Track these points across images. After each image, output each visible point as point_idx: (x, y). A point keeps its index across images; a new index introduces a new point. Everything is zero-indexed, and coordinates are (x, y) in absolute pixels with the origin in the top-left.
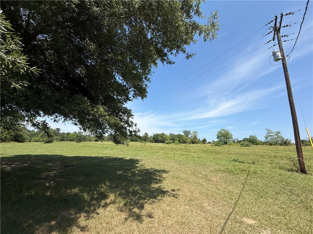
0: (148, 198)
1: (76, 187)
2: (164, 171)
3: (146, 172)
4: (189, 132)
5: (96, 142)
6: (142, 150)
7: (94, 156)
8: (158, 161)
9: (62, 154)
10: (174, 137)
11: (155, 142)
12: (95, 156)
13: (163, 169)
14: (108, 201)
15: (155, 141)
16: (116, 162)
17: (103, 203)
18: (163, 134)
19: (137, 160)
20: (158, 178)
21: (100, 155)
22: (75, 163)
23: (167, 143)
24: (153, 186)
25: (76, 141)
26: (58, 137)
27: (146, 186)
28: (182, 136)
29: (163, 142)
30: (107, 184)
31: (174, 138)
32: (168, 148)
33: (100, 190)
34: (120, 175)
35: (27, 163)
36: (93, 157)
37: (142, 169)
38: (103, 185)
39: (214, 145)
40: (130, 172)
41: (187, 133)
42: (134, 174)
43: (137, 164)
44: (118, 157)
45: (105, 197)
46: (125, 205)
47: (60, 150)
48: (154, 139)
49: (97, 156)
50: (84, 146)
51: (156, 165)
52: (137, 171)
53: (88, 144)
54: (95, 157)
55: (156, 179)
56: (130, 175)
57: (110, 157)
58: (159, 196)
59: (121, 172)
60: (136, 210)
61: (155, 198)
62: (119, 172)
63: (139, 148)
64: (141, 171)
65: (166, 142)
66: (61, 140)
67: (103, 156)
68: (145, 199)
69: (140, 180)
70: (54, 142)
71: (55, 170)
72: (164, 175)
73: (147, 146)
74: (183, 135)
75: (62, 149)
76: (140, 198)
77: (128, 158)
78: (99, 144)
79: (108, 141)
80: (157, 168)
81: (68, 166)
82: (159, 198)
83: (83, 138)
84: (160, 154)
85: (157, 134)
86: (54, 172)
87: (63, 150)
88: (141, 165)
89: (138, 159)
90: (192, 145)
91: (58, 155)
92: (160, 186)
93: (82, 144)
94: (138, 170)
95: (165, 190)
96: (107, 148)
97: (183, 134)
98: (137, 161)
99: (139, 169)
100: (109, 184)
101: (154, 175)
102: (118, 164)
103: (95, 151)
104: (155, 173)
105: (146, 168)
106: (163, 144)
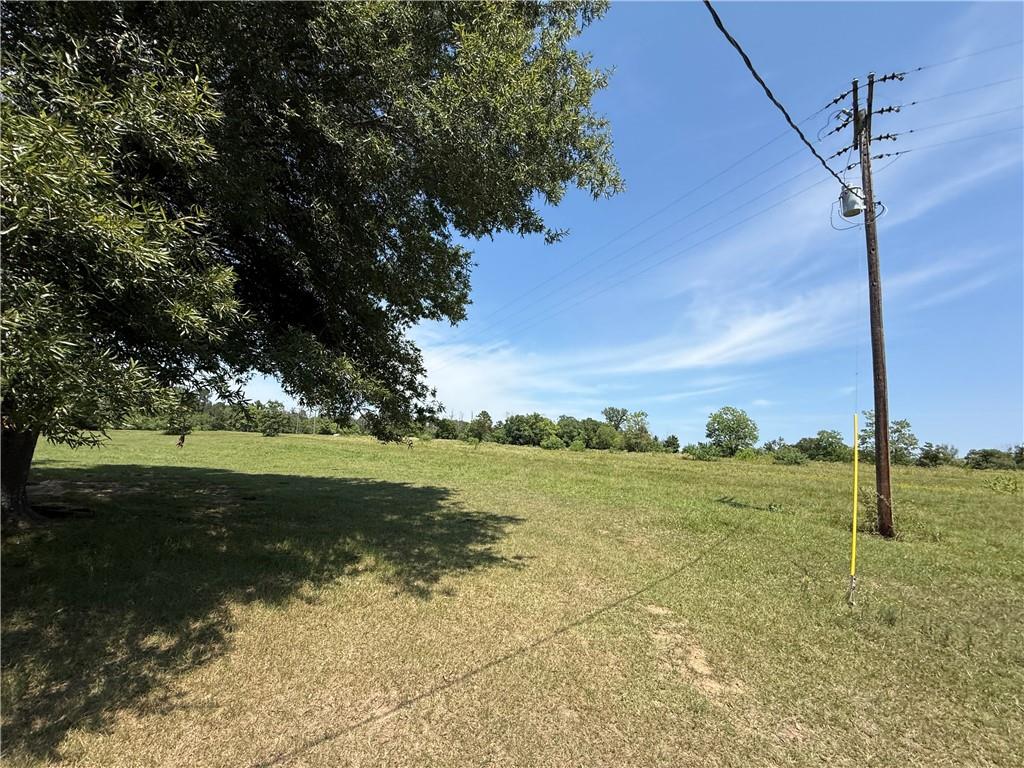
0: (452, 567)
1: (284, 539)
2: (512, 520)
3: (464, 519)
4: (624, 412)
5: (325, 437)
6: (463, 464)
7: (320, 476)
8: (503, 495)
9: (227, 468)
10: (571, 428)
11: (512, 443)
12: (323, 475)
13: (511, 515)
14: (360, 567)
15: (510, 439)
16: (383, 492)
17: (348, 568)
18: (536, 416)
19: (446, 492)
20: (490, 533)
21: (339, 475)
22: (269, 490)
23: (548, 448)
24: (471, 547)
25: (263, 431)
26: (206, 416)
27: (454, 547)
28: (597, 425)
29: (536, 443)
30: (358, 538)
31: (571, 431)
32: (545, 460)
33: (340, 547)
34: (392, 522)
35: (141, 486)
36: (318, 478)
37: (453, 512)
38: (348, 540)
39: (691, 457)
40: (418, 517)
41: (615, 416)
42: (429, 523)
43: (442, 499)
44: (389, 481)
45: (353, 559)
46: (399, 574)
47: (218, 454)
48: (509, 432)
49: (332, 477)
50: (289, 448)
51: (496, 504)
52: (439, 515)
53: (300, 441)
54: (323, 478)
55: (485, 535)
56: (418, 523)
57: (366, 479)
58: (479, 564)
59: (395, 517)
60: (420, 583)
61: (470, 567)
62: (389, 517)
63: (457, 457)
64: (449, 517)
65: (543, 443)
66: (215, 427)
67: (347, 476)
68: (444, 567)
69: (442, 534)
70: (196, 432)
71: (224, 505)
72: (509, 528)
73: (482, 453)
74: (600, 423)
75: (225, 452)
76: (436, 566)
77: (419, 485)
78: (333, 442)
79: (363, 434)
80: (497, 511)
81: (254, 499)
82: (480, 568)
83: (285, 422)
84: (513, 478)
85: (518, 416)
86: (221, 509)
87: (227, 456)
88: (453, 504)
89: (449, 487)
90: (626, 454)
91: (216, 470)
92: (490, 549)
93: (281, 440)
94: (443, 515)
95: (499, 556)
96: (359, 454)
97: (603, 419)
98: (444, 493)
99: (445, 511)
100: (363, 539)
101: (483, 525)
102: (390, 498)
103: (325, 461)
104: (485, 523)
105: (465, 510)
106: (537, 448)
